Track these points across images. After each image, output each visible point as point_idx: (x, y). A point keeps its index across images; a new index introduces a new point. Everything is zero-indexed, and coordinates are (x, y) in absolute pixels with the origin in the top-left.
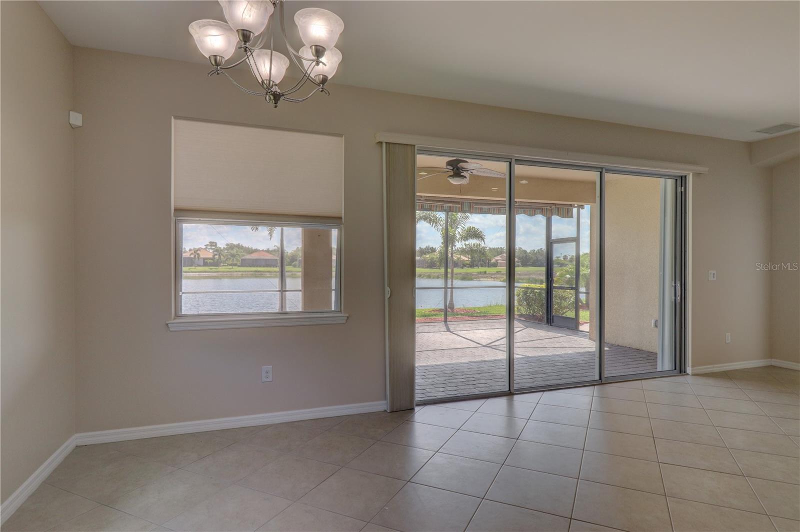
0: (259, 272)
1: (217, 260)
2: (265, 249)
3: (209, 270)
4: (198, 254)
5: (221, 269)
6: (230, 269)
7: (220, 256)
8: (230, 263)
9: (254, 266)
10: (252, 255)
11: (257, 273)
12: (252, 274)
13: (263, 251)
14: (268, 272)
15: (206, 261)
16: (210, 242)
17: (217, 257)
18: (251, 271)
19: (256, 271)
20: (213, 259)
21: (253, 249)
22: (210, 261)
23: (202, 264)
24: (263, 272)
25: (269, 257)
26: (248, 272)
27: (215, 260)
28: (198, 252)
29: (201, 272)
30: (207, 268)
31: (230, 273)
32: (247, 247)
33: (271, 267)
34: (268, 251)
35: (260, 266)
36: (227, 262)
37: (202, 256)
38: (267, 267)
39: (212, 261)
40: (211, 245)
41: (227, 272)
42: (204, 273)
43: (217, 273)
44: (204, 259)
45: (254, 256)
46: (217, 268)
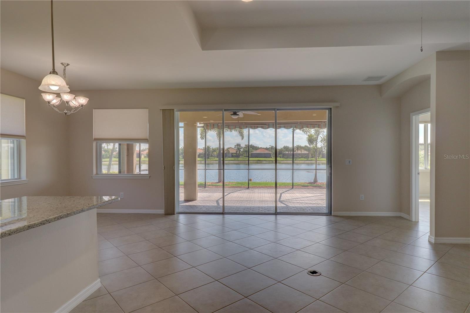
0: (260, 160)
1: (239, 154)
2: (265, 147)
3: (234, 160)
4: (229, 151)
5: (239, 159)
6: (245, 159)
7: (239, 152)
8: (245, 156)
9: (258, 158)
10: (257, 151)
11: (259, 161)
12: (256, 162)
13: (264, 148)
14: (265, 161)
15: (233, 154)
16: (237, 144)
17: (238, 152)
18: (256, 160)
19: (258, 160)
20: (236, 153)
21: (259, 147)
22: (235, 154)
23: (231, 156)
24: (262, 161)
25: (267, 152)
26: (254, 161)
27: (238, 154)
28: (229, 150)
29: (230, 161)
30: (232, 159)
31: (244, 161)
32: (256, 146)
33: (267, 158)
34: (267, 149)
35: (261, 158)
36: (243, 155)
37: (231, 152)
38: (265, 158)
39: (236, 155)
40: (238, 146)
41: (243, 161)
42: (231, 161)
43: (237, 161)
44: (232, 154)
45: (258, 152)
46: (238, 158)
